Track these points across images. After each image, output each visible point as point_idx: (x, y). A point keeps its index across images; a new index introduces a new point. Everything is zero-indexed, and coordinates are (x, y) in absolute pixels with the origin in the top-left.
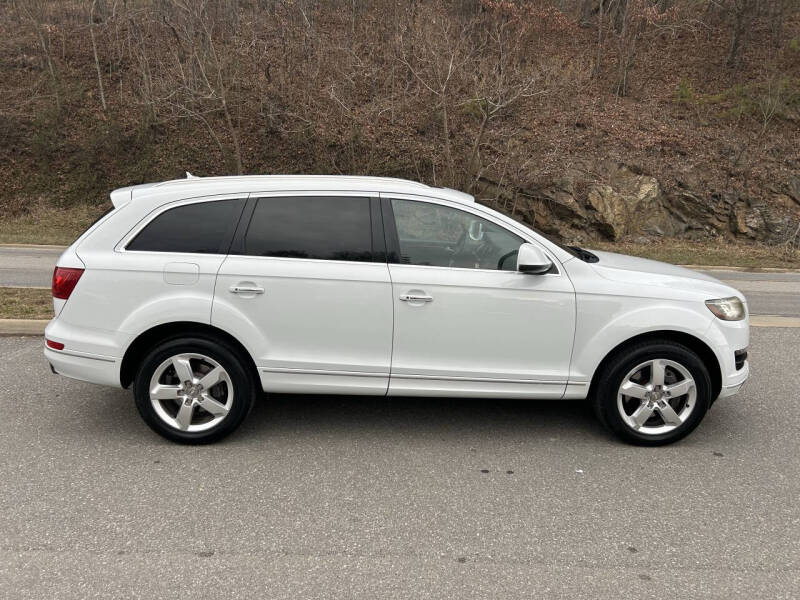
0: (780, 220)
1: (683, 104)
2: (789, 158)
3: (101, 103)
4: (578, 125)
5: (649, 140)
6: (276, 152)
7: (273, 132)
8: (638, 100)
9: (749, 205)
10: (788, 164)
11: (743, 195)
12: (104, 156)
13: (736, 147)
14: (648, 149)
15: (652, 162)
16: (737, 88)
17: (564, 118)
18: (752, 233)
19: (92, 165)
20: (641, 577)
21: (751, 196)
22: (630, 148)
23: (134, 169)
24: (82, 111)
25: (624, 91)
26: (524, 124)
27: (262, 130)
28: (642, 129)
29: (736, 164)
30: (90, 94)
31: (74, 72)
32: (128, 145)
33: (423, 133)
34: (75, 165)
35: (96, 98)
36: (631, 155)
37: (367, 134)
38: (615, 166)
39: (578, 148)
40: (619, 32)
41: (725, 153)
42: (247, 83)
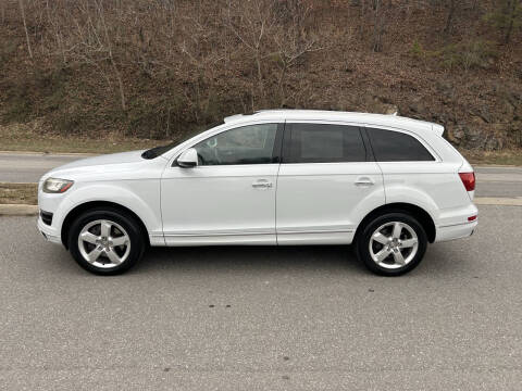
0: (475, 133)
1: (415, 57)
2: (483, 93)
3: (28, 54)
4: (347, 71)
5: (393, 81)
6: (147, 87)
7: (146, 74)
8: (386, 54)
9: (455, 123)
10: (481, 96)
11: (452, 116)
12: (31, 90)
13: (449, 86)
14: (392, 86)
15: (394, 95)
16: (449, 47)
17: (337, 66)
18: (457, 142)
19: (22, 96)
20: (283, 377)
21: (457, 117)
22: (380, 86)
23: (52, 98)
24: (16, 59)
25: (378, 48)
26: (312, 70)
27: (138, 73)
28: (389, 73)
29: (448, 97)
30: (21, 47)
31: (10, 32)
32: (46, 82)
33: (246, 75)
34: (11, 96)
35: (25, 50)
36: (381, 90)
37: (208, 76)
38: (371, 97)
39: (348, 86)
40: (375, 9)
41: (441, 89)
42: (127, 41)
